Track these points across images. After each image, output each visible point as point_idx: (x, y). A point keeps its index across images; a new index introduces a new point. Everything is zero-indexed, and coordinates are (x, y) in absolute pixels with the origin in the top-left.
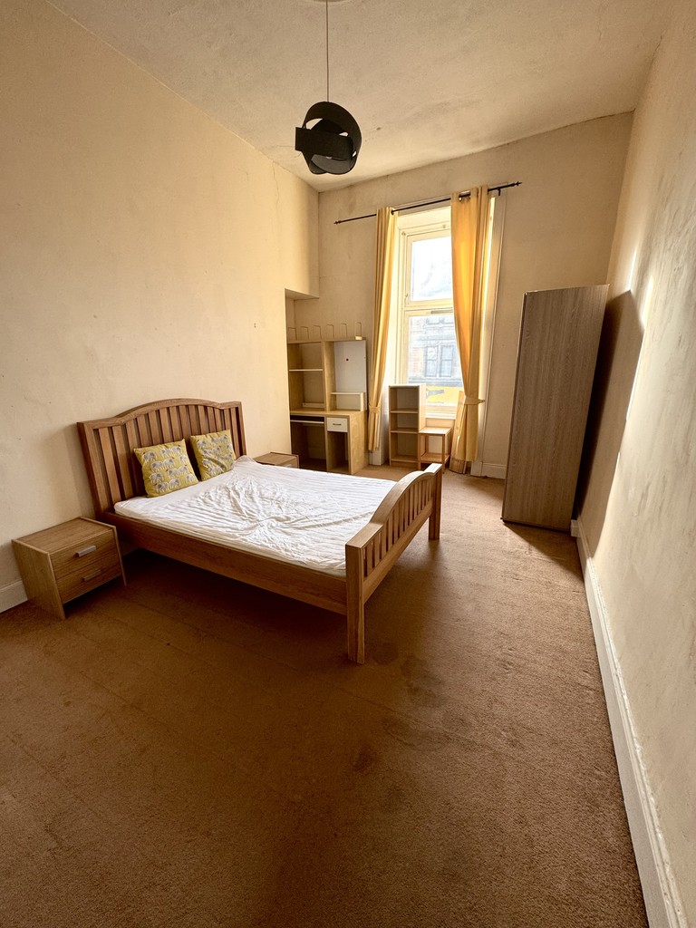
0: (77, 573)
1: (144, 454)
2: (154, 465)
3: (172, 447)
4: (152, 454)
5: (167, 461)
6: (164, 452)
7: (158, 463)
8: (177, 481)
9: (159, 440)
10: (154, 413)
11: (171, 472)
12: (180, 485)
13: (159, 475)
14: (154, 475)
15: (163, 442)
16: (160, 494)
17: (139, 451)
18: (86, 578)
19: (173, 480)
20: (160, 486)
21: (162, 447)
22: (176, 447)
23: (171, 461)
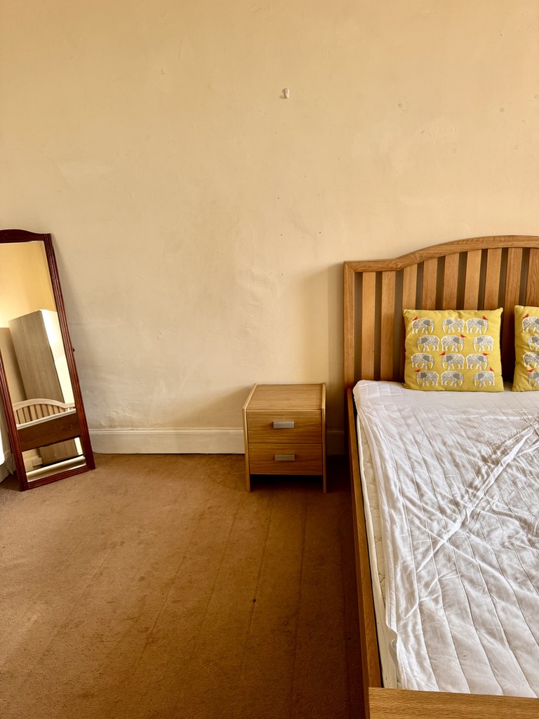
0: (270, 446)
1: (416, 321)
2: (425, 340)
3: (469, 318)
4: (427, 323)
5: (449, 338)
6: (449, 322)
7: (431, 338)
8: (456, 376)
9: (454, 303)
10: (457, 257)
11: (449, 358)
12: (461, 384)
13: (426, 358)
14: (419, 355)
15: (460, 306)
16: (421, 388)
17: (410, 313)
18: (278, 457)
19: (449, 373)
20: (424, 375)
21: (452, 315)
22: (476, 320)
23: (456, 340)
